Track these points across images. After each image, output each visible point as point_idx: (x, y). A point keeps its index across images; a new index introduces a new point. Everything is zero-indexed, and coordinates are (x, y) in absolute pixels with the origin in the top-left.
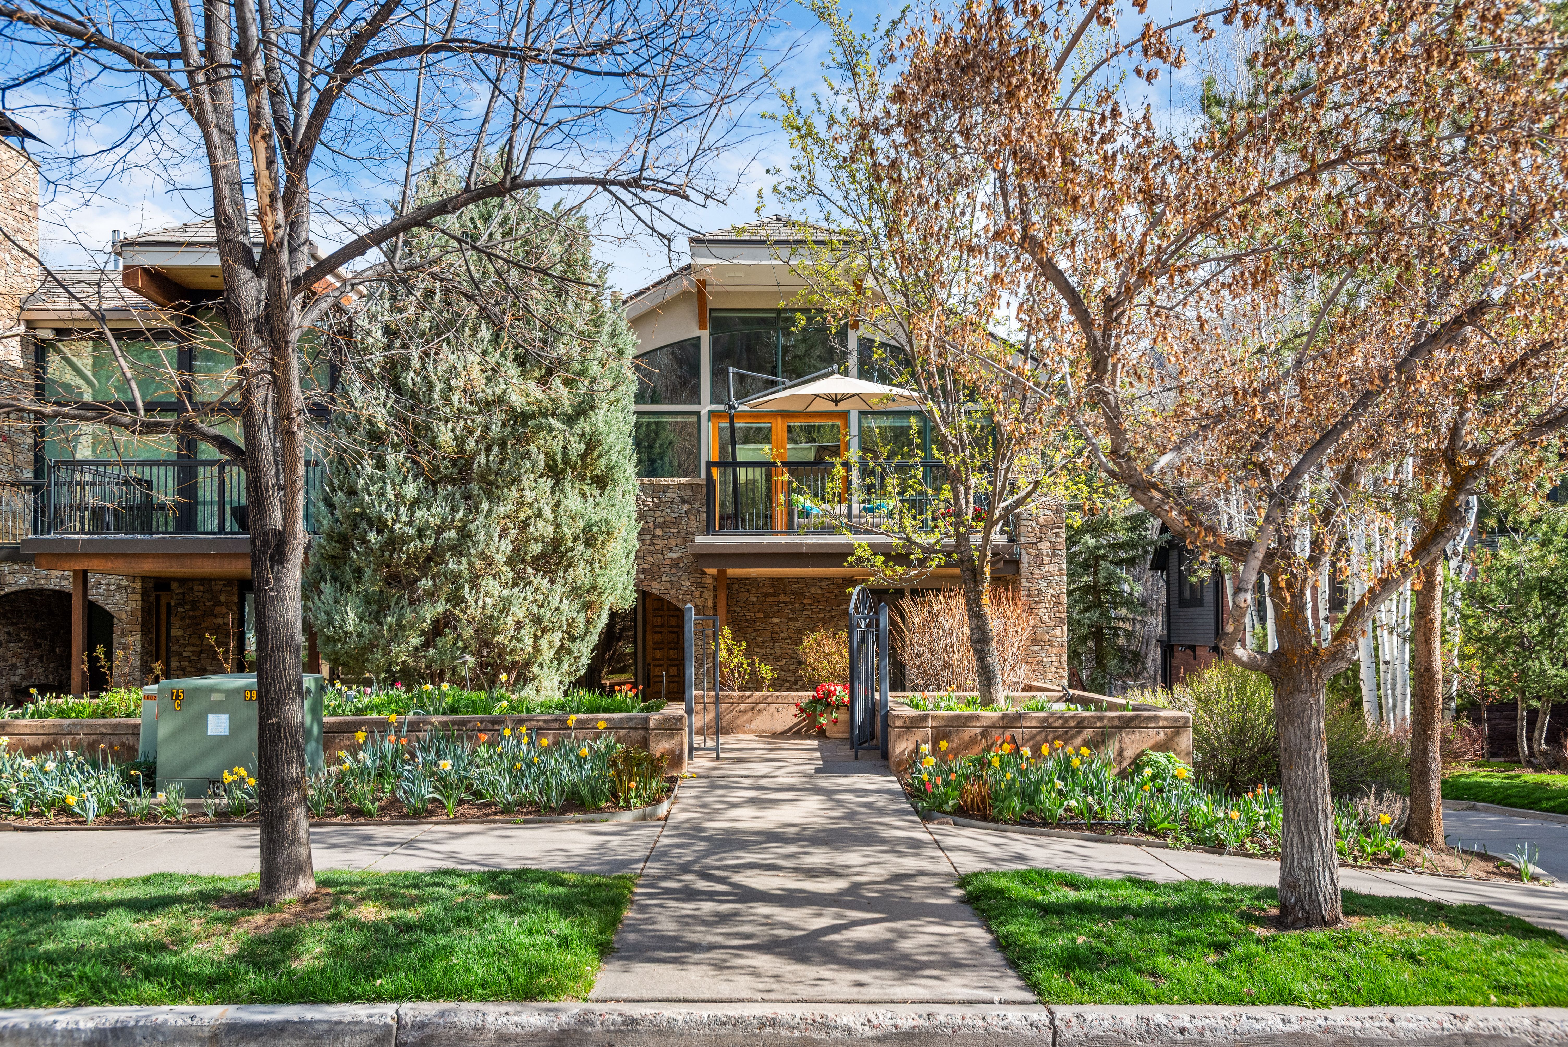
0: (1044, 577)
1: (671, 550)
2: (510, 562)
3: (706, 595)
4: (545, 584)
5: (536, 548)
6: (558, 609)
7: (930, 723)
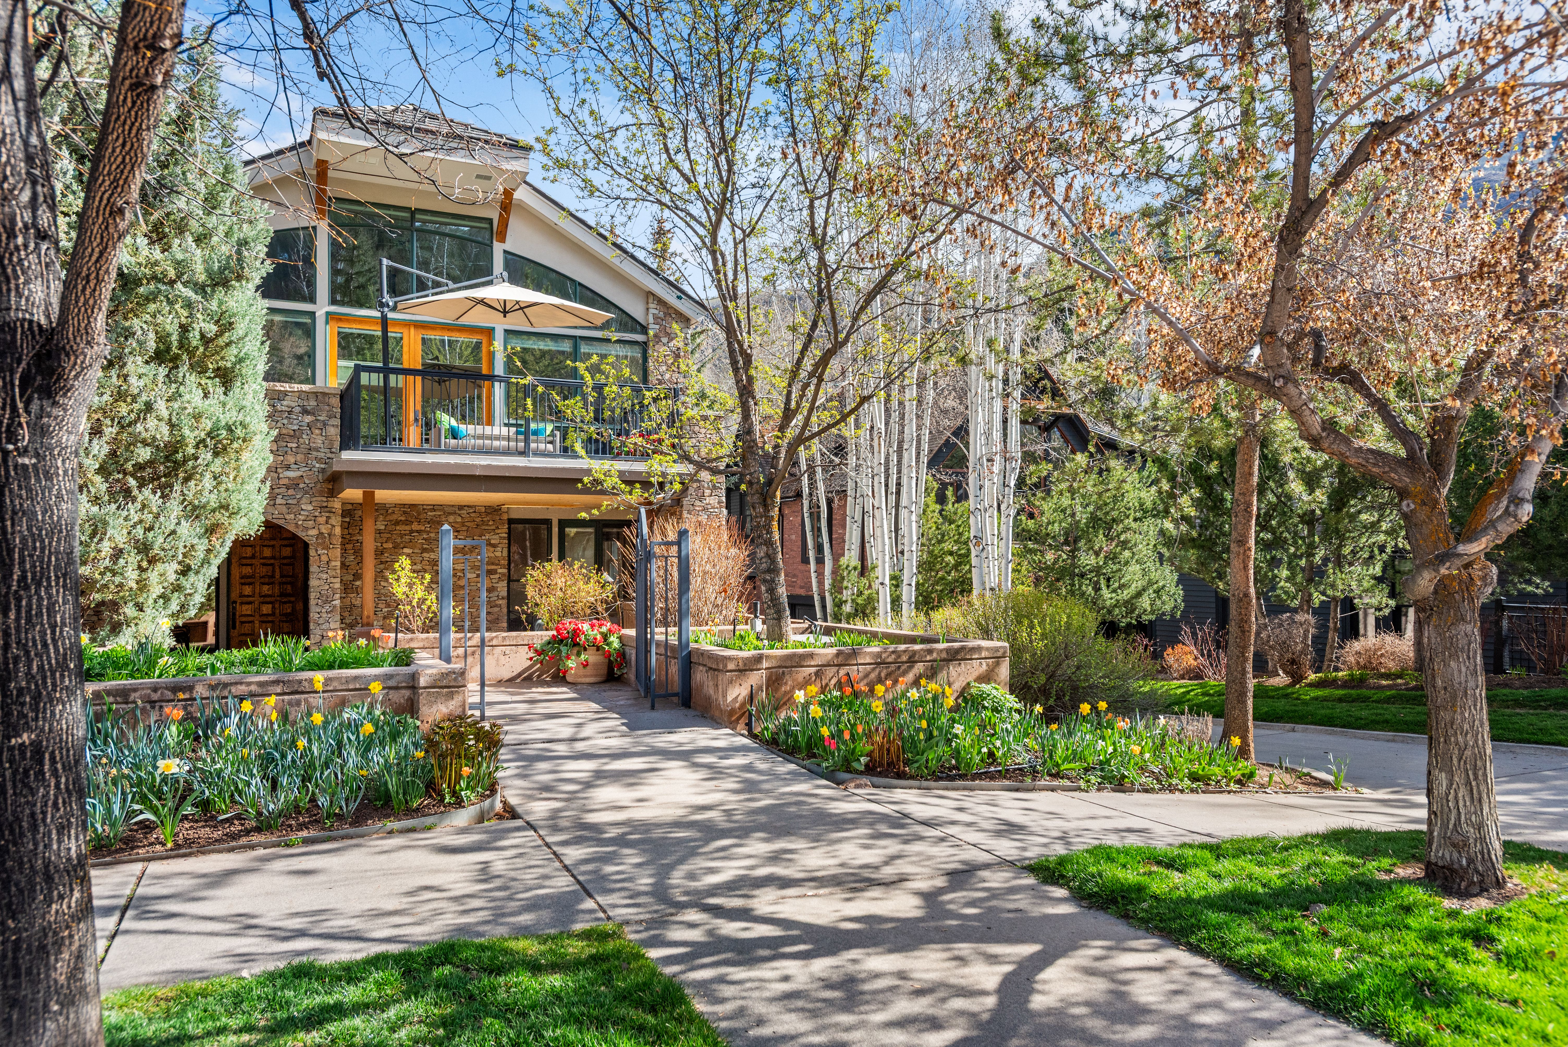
0: (705, 509)
1: (288, 467)
2: (102, 470)
3: (333, 521)
4: (155, 501)
5: (144, 454)
6: (173, 532)
7: (765, 664)
